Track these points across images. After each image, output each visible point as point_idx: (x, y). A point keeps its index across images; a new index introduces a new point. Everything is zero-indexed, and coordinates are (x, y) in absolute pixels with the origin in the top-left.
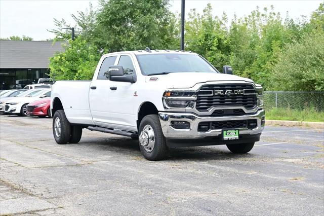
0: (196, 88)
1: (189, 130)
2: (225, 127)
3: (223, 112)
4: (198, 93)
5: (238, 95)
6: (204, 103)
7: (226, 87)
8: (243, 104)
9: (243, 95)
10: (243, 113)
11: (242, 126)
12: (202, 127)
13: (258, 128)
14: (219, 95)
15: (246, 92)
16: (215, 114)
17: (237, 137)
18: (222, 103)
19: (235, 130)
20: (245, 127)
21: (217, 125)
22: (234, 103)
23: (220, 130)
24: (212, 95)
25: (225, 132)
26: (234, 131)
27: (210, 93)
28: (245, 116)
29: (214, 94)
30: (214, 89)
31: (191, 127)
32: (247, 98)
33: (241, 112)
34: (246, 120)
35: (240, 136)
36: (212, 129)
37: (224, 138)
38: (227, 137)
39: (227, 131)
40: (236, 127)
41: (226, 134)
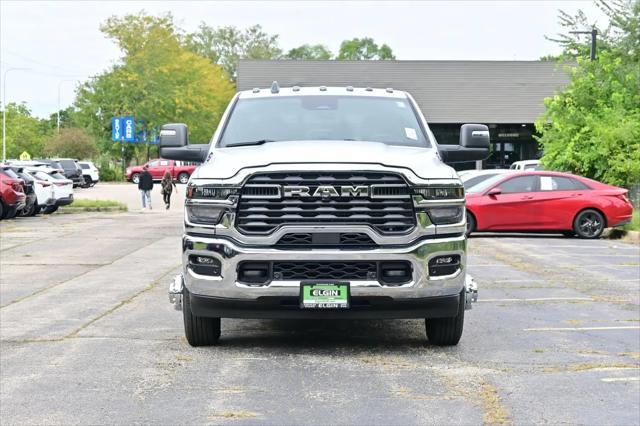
0: (239, 180)
1: (219, 278)
2: (312, 275)
3: (310, 240)
4: (244, 190)
5: (351, 198)
6: (258, 214)
7: (319, 179)
8: (370, 222)
9: (368, 198)
10: (370, 244)
11: (363, 276)
12: (245, 271)
13: (412, 283)
14: (295, 197)
15: (377, 191)
16: (285, 243)
17: (343, 302)
18: (309, 216)
19: (339, 285)
20: (372, 279)
21: (288, 270)
22: (343, 217)
23: (297, 283)
24: (279, 196)
25: (307, 289)
26: (336, 287)
27: (274, 191)
28: (377, 251)
29: (282, 194)
30: (283, 184)
31: (224, 272)
32: (385, 206)
33: (366, 242)
34: (373, 262)
35: (352, 300)
36: (278, 279)
37: (305, 301)
38: (313, 302)
39: (314, 287)
40: (344, 278)
41: (311, 294)
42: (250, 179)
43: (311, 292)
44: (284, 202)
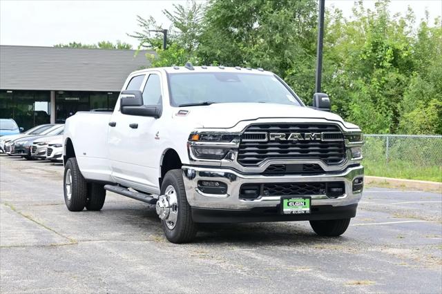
0: (239, 129)
1: (226, 195)
2: (287, 192)
3: (285, 169)
4: (244, 136)
5: (311, 141)
6: (251, 153)
7: (291, 128)
8: (320, 157)
9: (320, 141)
10: (321, 171)
11: (317, 192)
12: (247, 191)
13: (345, 196)
14: (278, 140)
15: (326, 136)
16: (270, 171)
17: (308, 209)
18: (284, 153)
19: (304, 198)
20: (323, 194)
21: (272, 189)
22: (304, 153)
23: (279, 198)
24: (266, 140)
25: (285, 201)
26: (303, 200)
27: (263, 137)
28: (324, 175)
29: (269, 138)
30: (269, 131)
31: (229, 192)
32: (328, 146)
33: (317, 170)
34: (324, 183)
35: (313, 208)
36: (264, 195)
37: (284, 210)
38: (289, 210)
39: (290, 200)
40: (306, 194)
41: (288, 205)
42: (248, 129)
43: (288, 203)
44: (269, 144)
